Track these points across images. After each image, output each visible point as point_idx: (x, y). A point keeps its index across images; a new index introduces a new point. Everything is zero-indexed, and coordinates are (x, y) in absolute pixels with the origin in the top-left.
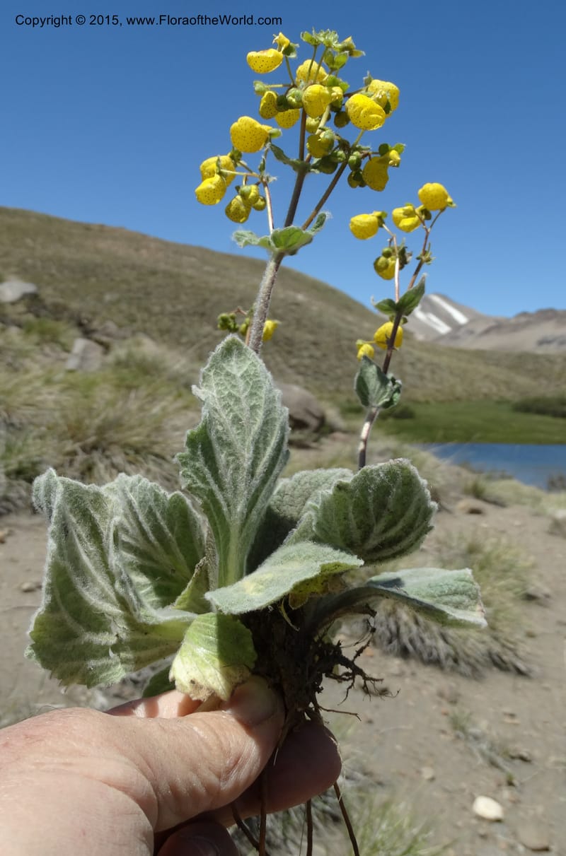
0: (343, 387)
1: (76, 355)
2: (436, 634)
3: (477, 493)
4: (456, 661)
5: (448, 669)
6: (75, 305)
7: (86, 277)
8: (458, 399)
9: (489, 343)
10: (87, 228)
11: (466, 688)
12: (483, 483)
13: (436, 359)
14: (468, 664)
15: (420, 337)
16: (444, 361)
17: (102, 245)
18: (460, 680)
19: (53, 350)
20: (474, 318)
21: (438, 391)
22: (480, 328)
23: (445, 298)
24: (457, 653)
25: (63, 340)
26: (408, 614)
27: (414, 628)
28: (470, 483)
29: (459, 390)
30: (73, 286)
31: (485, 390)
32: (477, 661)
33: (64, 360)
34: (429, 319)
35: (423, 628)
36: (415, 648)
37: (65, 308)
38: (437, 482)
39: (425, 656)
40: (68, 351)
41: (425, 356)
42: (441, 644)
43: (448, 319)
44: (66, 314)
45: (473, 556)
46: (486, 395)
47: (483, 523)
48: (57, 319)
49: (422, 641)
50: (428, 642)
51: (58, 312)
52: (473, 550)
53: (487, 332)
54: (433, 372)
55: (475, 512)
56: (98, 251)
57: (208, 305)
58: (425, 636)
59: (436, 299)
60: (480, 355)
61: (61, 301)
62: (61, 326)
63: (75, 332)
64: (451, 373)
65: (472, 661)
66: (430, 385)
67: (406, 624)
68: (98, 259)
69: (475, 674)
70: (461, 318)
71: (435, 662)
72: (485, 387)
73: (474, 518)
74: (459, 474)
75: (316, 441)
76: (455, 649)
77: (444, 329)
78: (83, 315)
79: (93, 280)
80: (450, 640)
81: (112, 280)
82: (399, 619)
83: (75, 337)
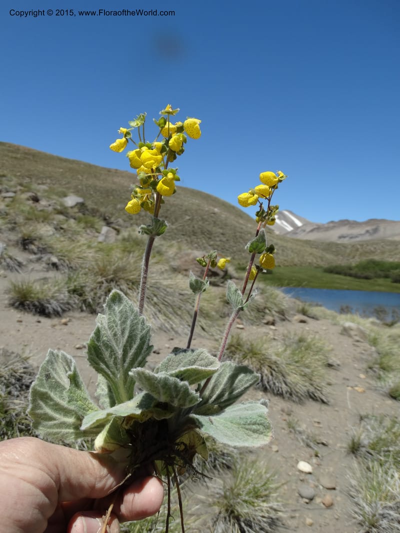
0: (236, 257)
1: (103, 235)
2: (281, 380)
3: (304, 312)
4: (291, 394)
5: (287, 399)
6: (102, 209)
7: (108, 196)
8: (295, 265)
9: (312, 237)
10: (109, 171)
11: (296, 408)
12: (307, 308)
13: (285, 244)
14: (297, 396)
15: (277, 233)
16: (289, 245)
17: (116, 180)
18: (293, 404)
19: (91, 232)
20: (306, 223)
21: (285, 260)
22: (309, 229)
23: (291, 212)
24: (291, 391)
25: (96, 227)
26: (267, 370)
27: (270, 377)
28: (301, 307)
29: (296, 260)
30: (102, 200)
31: (309, 261)
32: (301, 395)
33: (97, 237)
34: (282, 223)
35: (274, 377)
36: (270, 387)
37: (98, 211)
38: (284, 306)
39: (275, 391)
40: (99, 233)
41: (279, 242)
42: (284, 385)
43: (292, 224)
44: (98, 214)
45: (302, 343)
46: (310, 263)
47: (307, 327)
48: (94, 216)
49: (274, 384)
50: (277, 384)
51: (94, 212)
52: (301, 340)
53: (312, 231)
54: (283, 251)
55: (303, 322)
56: (114, 183)
57: (169, 212)
58: (276, 382)
59: (286, 213)
60: (307, 242)
61: (96, 207)
62: (96, 220)
63: (103, 223)
64: (292, 251)
65: (299, 395)
66: (281, 258)
67: (266, 375)
68: (114, 187)
69: (300, 402)
70: (299, 224)
71: (280, 395)
72: (310, 259)
73: (302, 324)
74: (295, 303)
75: (222, 283)
76: (291, 389)
77: (290, 228)
78: (107, 215)
79: (112, 197)
80: (288, 384)
81: (121, 198)
82: (263, 372)
83: (103, 226)
